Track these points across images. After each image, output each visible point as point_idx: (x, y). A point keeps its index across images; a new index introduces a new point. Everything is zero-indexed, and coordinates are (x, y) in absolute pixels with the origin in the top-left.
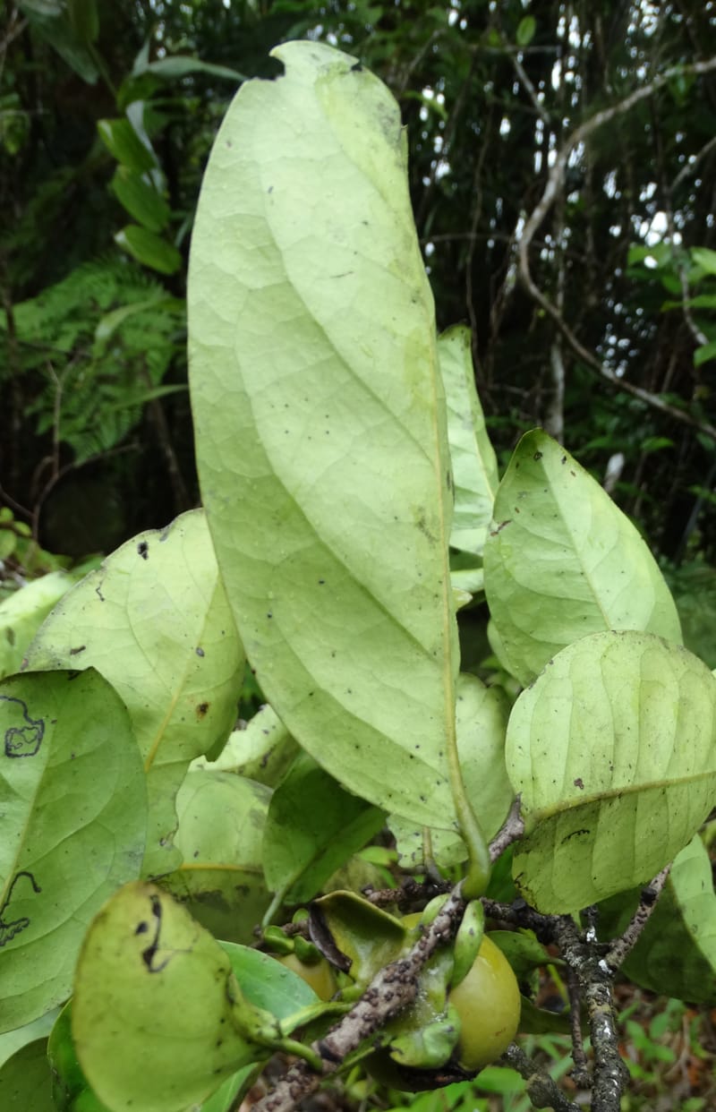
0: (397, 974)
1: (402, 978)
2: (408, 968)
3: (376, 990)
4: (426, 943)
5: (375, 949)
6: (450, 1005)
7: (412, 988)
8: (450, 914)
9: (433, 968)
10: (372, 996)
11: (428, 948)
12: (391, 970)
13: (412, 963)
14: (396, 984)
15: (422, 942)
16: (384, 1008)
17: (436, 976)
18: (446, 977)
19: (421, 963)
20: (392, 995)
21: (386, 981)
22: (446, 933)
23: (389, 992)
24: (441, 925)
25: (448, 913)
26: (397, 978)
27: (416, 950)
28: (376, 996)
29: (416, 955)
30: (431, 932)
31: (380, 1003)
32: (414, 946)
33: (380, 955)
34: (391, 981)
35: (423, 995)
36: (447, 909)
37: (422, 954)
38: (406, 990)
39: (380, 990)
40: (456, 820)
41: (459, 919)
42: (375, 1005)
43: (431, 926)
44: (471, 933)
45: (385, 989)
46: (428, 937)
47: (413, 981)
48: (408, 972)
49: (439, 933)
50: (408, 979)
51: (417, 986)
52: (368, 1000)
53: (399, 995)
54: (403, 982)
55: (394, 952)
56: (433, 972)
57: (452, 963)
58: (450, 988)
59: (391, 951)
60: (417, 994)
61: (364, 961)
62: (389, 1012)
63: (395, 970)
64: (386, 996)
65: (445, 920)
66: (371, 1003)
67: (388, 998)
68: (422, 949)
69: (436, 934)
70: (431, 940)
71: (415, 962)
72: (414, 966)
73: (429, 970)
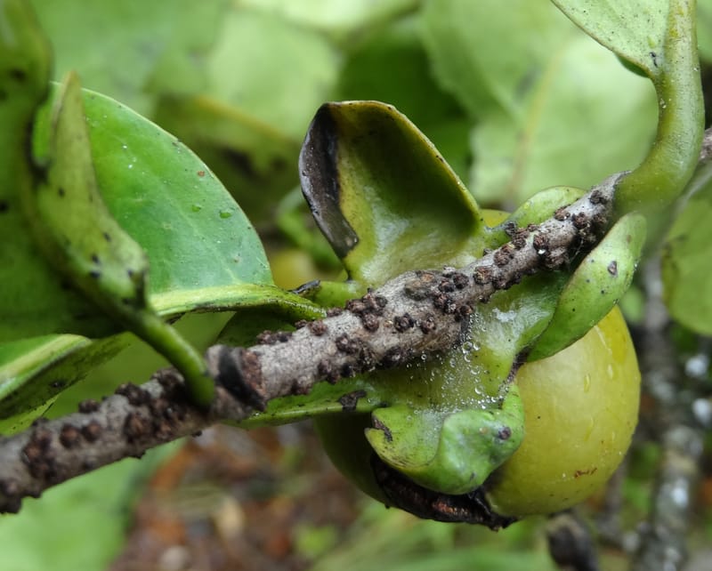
0: (436, 291)
1: (442, 300)
2: (460, 287)
3: (382, 302)
4: (512, 257)
5: (405, 238)
6: (513, 387)
7: (454, 328)
8: (578, 222)
9: (504, 310)
10: (371, 309)
11: (512, 267)
12: (424, 279)
13: (471, 282)
14: (427, 306)
15: (505, 250)
16: (385, 340)
17: (506, 325)
18: (524, 336)
19: (488, 287)
20: (411, 323)
21: (408, 293)
22: (556, 253)
23: (406, 315)
24: (554, 236)
25: (574, 219)
26: (435, 298)
27: (488, 262)
28: (380, 314)
29: (486, 270)
30: (530, 241)
31: (381, 328)
32: (485, 253)
33: (412, 252)
34: (418, 298)
35: (469, 349)
36: (574, 211)
37: (496, 272)
38: (441, 326)
39: (391, 305)
40: (658, 51)
41: (592, 238)
42: (371, 329)
43: (531, 228)
44: (613, 269)
45: (401, 308)
46: (518, 248)
47: (461, 316)
48: (457, 294)
49: (546, 248)
50: (453, 307)
51: (465, 329)
52: (359, 313)
53: (425, 330)
54: (443, 309)
55: (442, 254)
56: (502, 317)
57: (547, 314)
58: (524, 357)
59: (438, 250)
60: (458, 343)
61: (381, 250)
62: (392, 352)
63: (434, 282)
64: (397, 320)
65: (565, 229)
66: (363, 321)
67: (401, 325)
68: (500, 264)
69: (536, 247)
70: (525, 254)
71: (478, 282)
72: (471, 290)
73: (496, 310)
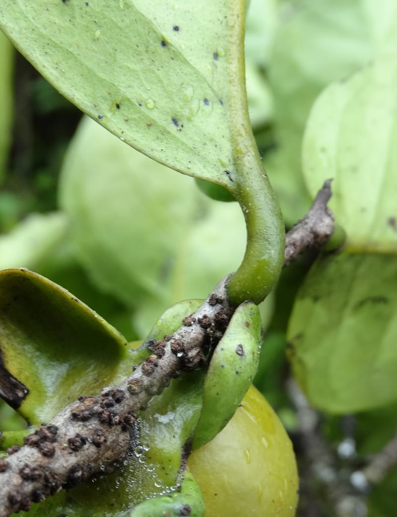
0: (97, 408)
1: (105, 415)
2: (118, 401)
3: (54, 430)
4: (156, 365)
5: (68, 379)
6: (187, 474)
7: (123, 438)
8: (203, 323)
9: (163, 413)
10: (45, 438)
11: (159, 373)
12: (87, 403)
13: (127, 395)
14: (94, 424)
15: (149, 361)
16: (64, 462)
17: (168, 425)
18: (185, 429)
19: (143, 395)
20: (84, 441)
21: (75, 417)
22: (193, 353)
23: (78, 435)
24: (187, 340)
25: (200, 321)
26: (99, 415)
27: (138, 374)
28: (54, 441)
29: (137, 381)
30: (168, 349)
31: (58, 452)
32: (134, 369)
33: (76, 389)
34: (85, 419)
35: (140, 452)
36: (199, 316)
37: (146, 381)
38: (111, 438)
39: (62, 431)
40: (230, 168)
41: (218, 334)
42: (49, 454)
43: (167, 339)
44: (240, 352)
45: (73, 430)
46: (160, 357)
47: (126, 425)
48: (117, 408)
49: (183, 350)
50: (117, 419)
51: (133, 436)
52: (35, 444)
53: (97, 445)
54: (108, 422)
55: (100, 382)
56: (163, 419)
57: (199, 407)
58: (189, 448)
59: (96, 380)
60: (131, 450)
62: (73, 470)
63: (96, 403)
64: (71, 442)
65: (195, 332)
66: (40, 450)
67: (75, 445)
68: (147, 373)
69: (175, 352)
70: (167, 360)
71: (132, 393)
72: (129, 401)
73: (157, 415)
